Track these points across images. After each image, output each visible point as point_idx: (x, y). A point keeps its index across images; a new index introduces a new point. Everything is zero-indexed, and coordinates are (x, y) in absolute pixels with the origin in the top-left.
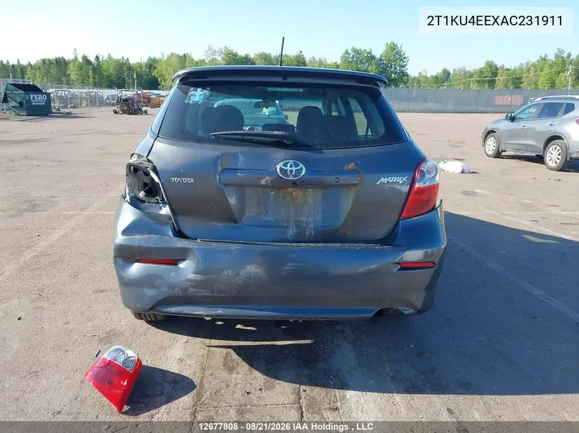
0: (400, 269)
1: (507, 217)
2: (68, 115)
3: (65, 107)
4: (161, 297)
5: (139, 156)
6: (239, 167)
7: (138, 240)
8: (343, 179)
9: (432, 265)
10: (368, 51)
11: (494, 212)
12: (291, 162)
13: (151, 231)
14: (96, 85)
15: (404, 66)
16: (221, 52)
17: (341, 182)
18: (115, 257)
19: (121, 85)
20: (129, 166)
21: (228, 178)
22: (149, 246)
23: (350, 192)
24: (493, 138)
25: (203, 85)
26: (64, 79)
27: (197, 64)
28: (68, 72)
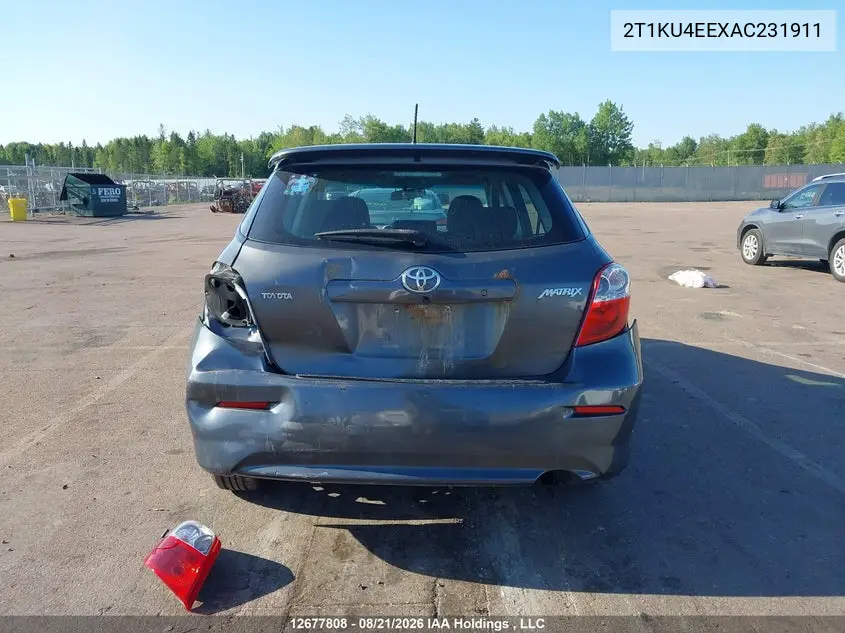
0: (575, 416)
1: (764, 351)
2: (150, 216)
3: (146, 204)
4: (248, 453)
5: (222, 264)
6: (352, 276)
7: (219, 376)
8: (493, 292)
9: (621, 410)
10: (573, 115)
11: (746, 344)
12: (421, 270)
13: (235, 364)
14: (188, 174)
15: (626, 136)
16: (363, 123)
17: (490, 295)
18: (189, 399)
19: (222, 172)
20: (209, 278)
21: (337, 292)
22: (233, 383)
23: (502, 309)
24: (753, 237)
25: (308, 171)
26: (146, 167)
27: (329, 140)
28: (152, 156)
